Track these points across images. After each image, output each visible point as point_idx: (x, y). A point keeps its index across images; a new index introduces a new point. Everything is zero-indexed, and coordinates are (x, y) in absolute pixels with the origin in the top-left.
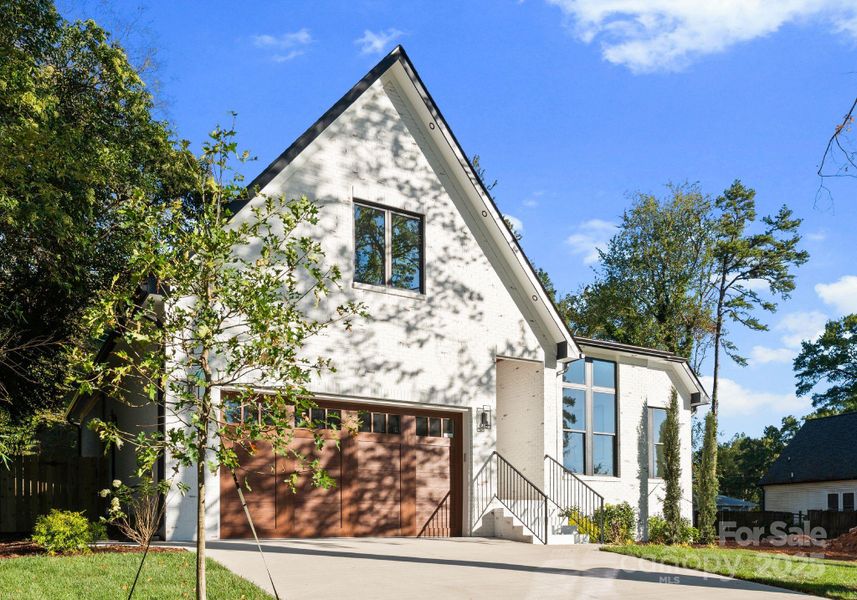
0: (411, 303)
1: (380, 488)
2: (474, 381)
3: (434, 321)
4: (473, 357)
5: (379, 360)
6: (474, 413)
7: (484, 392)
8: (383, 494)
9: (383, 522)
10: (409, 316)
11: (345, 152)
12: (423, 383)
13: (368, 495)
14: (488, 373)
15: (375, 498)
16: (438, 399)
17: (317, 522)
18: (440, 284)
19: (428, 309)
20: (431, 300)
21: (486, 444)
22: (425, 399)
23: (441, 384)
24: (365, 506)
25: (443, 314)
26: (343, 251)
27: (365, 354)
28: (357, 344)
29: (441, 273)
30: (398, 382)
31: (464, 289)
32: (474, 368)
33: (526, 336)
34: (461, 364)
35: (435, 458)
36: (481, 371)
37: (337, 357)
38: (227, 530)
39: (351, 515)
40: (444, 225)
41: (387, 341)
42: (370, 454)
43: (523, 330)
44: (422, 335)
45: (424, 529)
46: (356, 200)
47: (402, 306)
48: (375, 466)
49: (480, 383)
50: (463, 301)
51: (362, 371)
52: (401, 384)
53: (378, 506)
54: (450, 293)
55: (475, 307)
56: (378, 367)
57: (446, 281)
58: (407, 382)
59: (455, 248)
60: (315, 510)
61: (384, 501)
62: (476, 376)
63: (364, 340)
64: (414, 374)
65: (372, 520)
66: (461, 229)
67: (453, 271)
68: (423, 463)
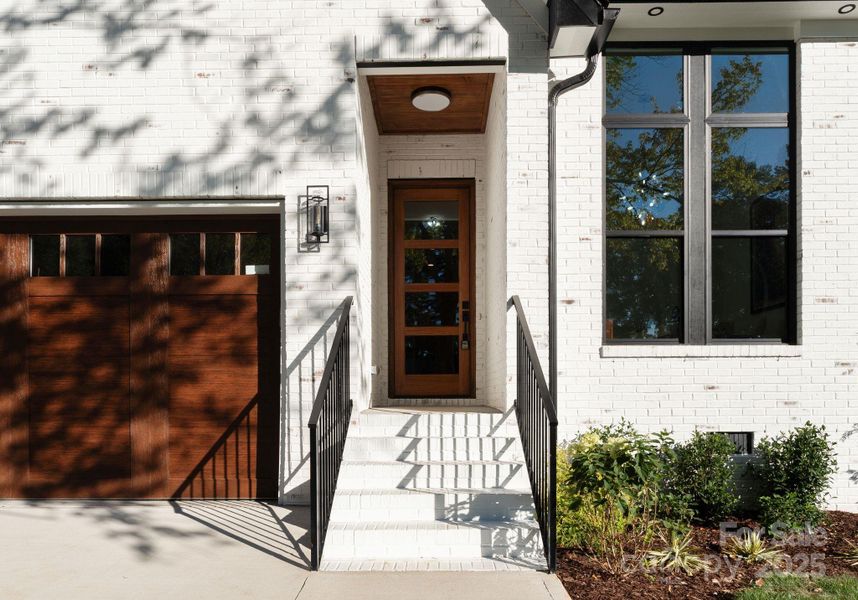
1: (83, 389)
2: (291, 127)
5: (37, 111)
6: (291, 206)
7: (316, 152)
8: (89, 403)
9: (89, 463)
12: (148, 150)
13: (54, 407)
14: (330, 106)
15: (71, 414)
16: (186, 184)
21: (325, 276)
22: (152, 182)
23: (196, 143)
24: (48, 428)
32: (290, 95)
36: (309, 102)
39: (14, 447)
42: (54, 319)
44: (145, 39)
45: (189, 481)
48: (71, 343)
49: (308, 130)
52: (94, 159)
53: (76, 430)
56: (33, 127)
58: (108, 155)
61: (93, 416)
62: (294, 116)
64: (120, 133)
65: (67, 459)
68: (188, 332)
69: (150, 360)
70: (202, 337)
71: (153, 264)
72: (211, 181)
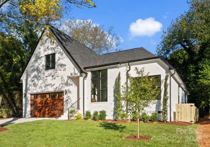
0: (53, 71)
1: (52, 108)
2: (64, 84)
3: (57, 73)
4: (64, 79)
5: (48, 84)
6: (64, 91)
7: (66, 86)
8: (52, 109)
9: (52, 115)
10: (53, 74)
11: (44, 47)
12: (55, 87)
13: (50, 109)
14: (67, 82)
16: (57, 90)
17: (43, 115)
18: (58, 65)
19: (56, 71)
20: (56, 69)
21: (66, 97)
22: (55, 90)
23: (58, 86)
24: (50, 111)
25: (59, 72)
26: (43, 65)
27: (46, 83)
28: (45, 82)
29: (58, 63)
30: (51, 87)
31: (62, 65)
32: (64, 81)
33: (75, 71)
34: (62, 81)
35: (61, 101)
37: (42, 85)
38: (32, 116)
39: (47, 113)
40: (59, 53)
41: (50, 80)
42: (50, 102)
43: (74, 70)
44: (55, 77)
46: (45, 55)
47: (51, 72)
48: (51, 104)
49: (65, 84)
50: (62, 67)
51: (45, 87)
52: (52, 88)
53: (51, 112)
54: (59, 66)
55: (64, 68)
56: (48, 85)
57: (59, 64)
59: (61, 57)
60: (43, 112)
61: (52, 110)
62: (65, 83)
63: (46, 81)
65: (51, 114)
66: (62, 52)
67: (61, 62)
68: (59, 102)
69: (56, 105)
70: (60, 103)
71: (56, 96)
72: (59, 89)
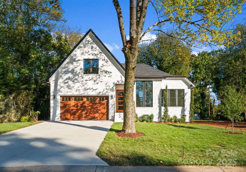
0: (95, 76)
1: (91, 111)
2: (109, 90)
3: (100, 79)
4: (109, 85)
5: (88, 88)
6: (110, 96)
7: (112, 91)
8: (91, 112)
9: (91, 118)
10: (95, 79)
11: (81, 50)
12: (97, 91)
13: (88, 113)
14: (113, 88)
15: (90, 113)
16: (101, 94)
17: (78, 118)
18: (101, 71)
19: (99, 77)
20: (100, 75)
21: (112, 102)
23: (101, 91)
24: (88, 115)
25: (102, 77)
26: (81, 69)
27: (85, 87)
28: (84, 85)
29: (102, 69)
30: (92, 91)
31: (107, 71)
32: (109, 87)
33: (122, 79)
34: (106, 87)
35: (103, 105)
36: (111, 87)
37: (80, 88)
38: (62, 119)
39: (85, 116)
40: (102, 60)
41: (90, 84)
42: (88, 105)
43: (121, 78)
44: (97, 82)
45: (100, 119)
46: (84, 59)
47: (93, 77)
48: (90, 107)
49: (111, 90)
50: (107, 74)
51: (85, 90)
53: (90, 115)
54: (104, 73)
55: (110, 75)
56: (88, 89)
57: (103, 71)
58: (94, 91)
59: (105, 64)
60: (78, 115)
61: (92, 114)
63: (85, 84)
64: (95, 90)
65: (89, 117)
66: (106, 60)
67: (105, 68)
68: (100, 106)
69: (97, 109)
71: (97, 100)
72: (103, 94)
